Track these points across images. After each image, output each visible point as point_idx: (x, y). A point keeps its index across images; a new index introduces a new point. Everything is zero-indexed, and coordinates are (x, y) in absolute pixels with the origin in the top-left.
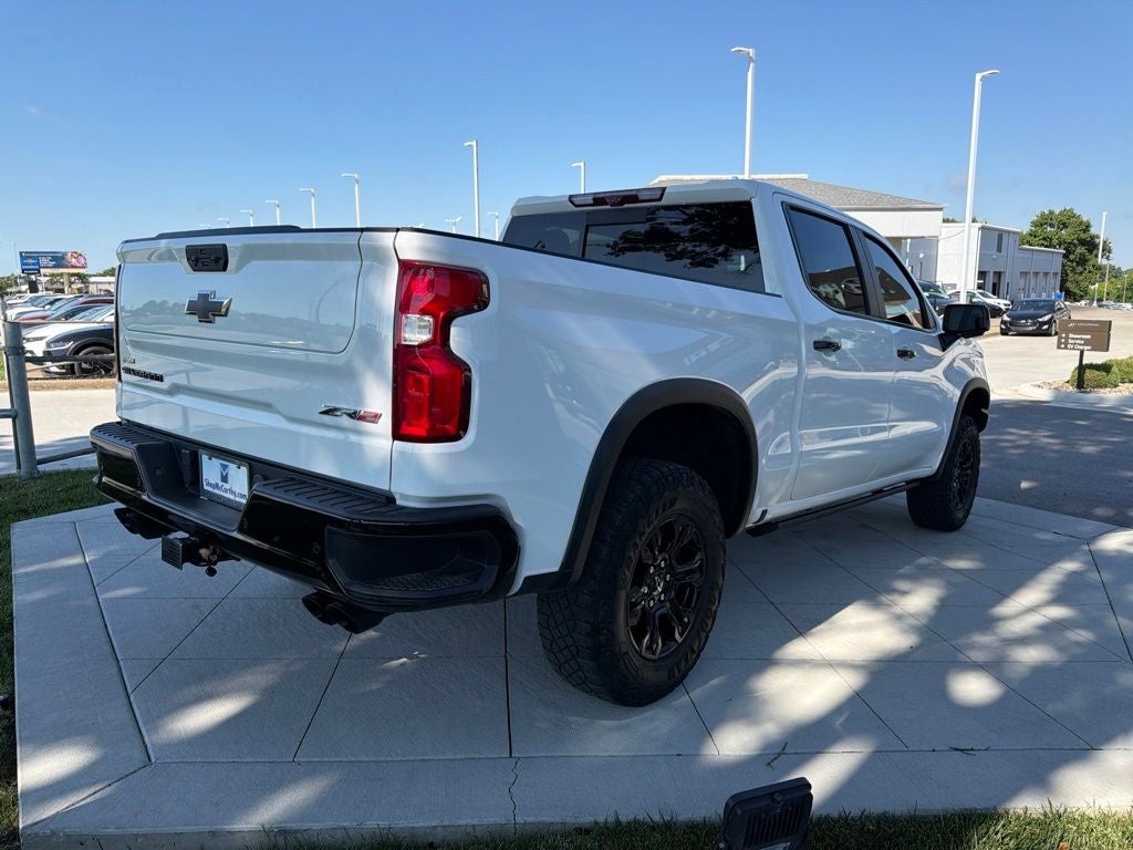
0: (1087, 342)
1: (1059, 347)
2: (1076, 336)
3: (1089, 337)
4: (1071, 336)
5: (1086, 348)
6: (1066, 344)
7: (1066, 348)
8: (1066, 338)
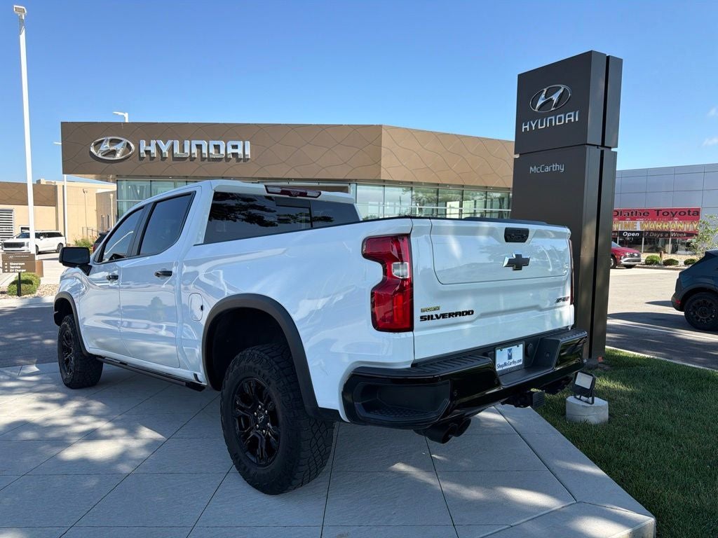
0: (22, 267)
1: (4, 272)
2: (14, 264)
3: (24, 264)
4: (11, 264)
5: (23, 271)
6: (9, 269)
7: (9, 272)
8: (9, 265)
